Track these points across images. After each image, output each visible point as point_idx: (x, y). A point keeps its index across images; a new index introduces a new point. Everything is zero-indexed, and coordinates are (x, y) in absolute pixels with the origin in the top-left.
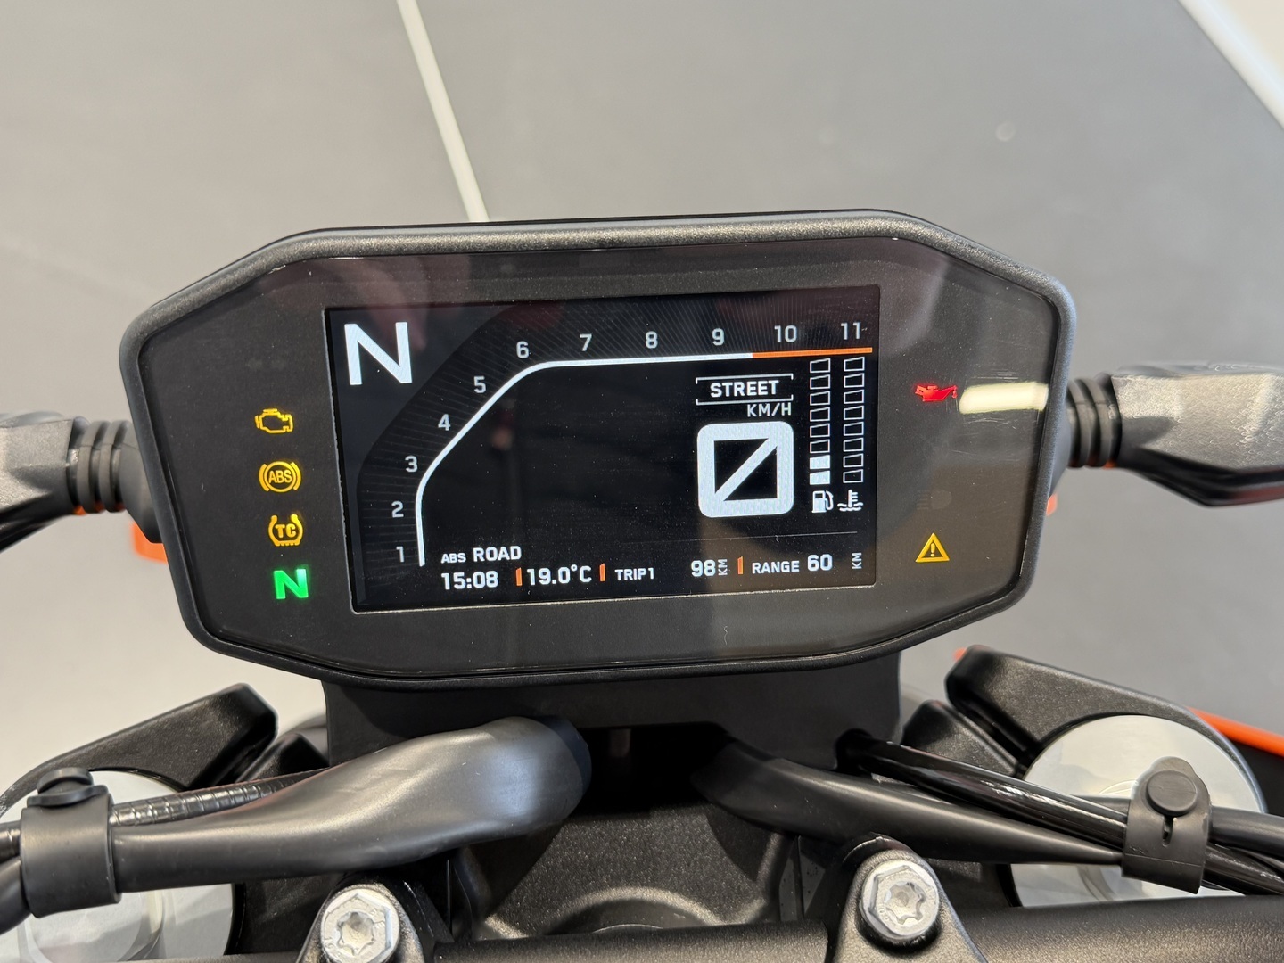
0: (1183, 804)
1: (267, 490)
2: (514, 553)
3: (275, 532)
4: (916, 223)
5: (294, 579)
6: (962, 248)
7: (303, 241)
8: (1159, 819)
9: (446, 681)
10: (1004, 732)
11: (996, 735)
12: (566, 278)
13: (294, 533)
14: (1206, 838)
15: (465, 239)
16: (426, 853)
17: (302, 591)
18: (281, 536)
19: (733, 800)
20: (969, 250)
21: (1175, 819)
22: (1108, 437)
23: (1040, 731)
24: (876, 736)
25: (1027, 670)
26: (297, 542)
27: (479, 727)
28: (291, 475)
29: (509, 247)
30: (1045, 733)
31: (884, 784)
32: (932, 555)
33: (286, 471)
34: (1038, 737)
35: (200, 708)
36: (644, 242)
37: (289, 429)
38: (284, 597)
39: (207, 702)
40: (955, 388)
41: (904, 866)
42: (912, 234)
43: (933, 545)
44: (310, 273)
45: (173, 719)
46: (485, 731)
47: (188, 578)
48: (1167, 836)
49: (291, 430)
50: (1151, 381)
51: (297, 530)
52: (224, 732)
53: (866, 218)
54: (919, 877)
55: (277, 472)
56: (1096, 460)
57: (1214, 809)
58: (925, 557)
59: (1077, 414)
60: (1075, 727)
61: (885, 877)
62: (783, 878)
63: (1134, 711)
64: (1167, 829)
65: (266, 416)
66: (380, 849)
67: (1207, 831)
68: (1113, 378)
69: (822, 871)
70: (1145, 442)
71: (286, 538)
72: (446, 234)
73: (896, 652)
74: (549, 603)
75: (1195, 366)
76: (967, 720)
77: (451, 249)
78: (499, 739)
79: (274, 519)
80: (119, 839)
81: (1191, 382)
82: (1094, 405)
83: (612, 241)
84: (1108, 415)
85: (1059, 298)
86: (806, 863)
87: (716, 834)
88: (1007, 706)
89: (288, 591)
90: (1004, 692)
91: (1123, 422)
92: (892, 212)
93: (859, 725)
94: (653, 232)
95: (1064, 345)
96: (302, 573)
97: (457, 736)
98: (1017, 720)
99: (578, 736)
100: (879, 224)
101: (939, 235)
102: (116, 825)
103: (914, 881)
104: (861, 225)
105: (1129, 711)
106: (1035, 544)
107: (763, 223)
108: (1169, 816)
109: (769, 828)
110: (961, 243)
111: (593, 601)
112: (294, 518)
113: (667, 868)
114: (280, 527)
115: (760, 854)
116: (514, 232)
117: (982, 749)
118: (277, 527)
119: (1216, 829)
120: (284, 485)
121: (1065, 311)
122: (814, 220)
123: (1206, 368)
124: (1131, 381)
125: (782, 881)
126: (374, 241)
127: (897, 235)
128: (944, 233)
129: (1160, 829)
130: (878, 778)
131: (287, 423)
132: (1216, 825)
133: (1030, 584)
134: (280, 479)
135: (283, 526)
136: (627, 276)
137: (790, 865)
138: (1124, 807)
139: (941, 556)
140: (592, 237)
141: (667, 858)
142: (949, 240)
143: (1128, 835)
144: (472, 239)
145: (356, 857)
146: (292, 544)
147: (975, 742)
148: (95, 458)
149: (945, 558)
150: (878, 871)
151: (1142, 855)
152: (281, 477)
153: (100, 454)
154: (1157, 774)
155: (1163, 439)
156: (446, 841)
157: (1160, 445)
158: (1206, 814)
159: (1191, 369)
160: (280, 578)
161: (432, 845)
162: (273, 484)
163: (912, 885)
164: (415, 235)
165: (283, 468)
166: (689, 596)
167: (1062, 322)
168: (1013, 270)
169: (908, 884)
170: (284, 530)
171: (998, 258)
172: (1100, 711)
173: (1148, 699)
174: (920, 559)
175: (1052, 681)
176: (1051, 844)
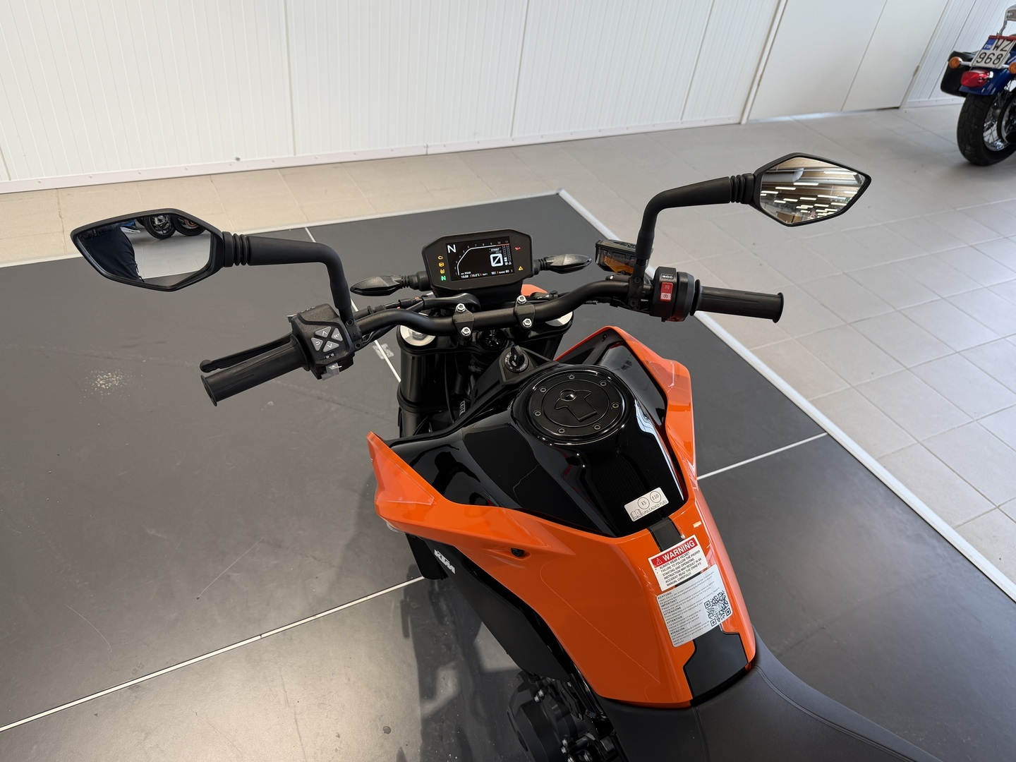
2: (470, 273)
49: (442, 259)
65: (439, 257)
74: (475, 279)
85: (530, 236)
111: (480, 278)
149: (522, 269)
166: (492, 277)
168: (524, 233)
171: (522, 231)
174: (519, 270)
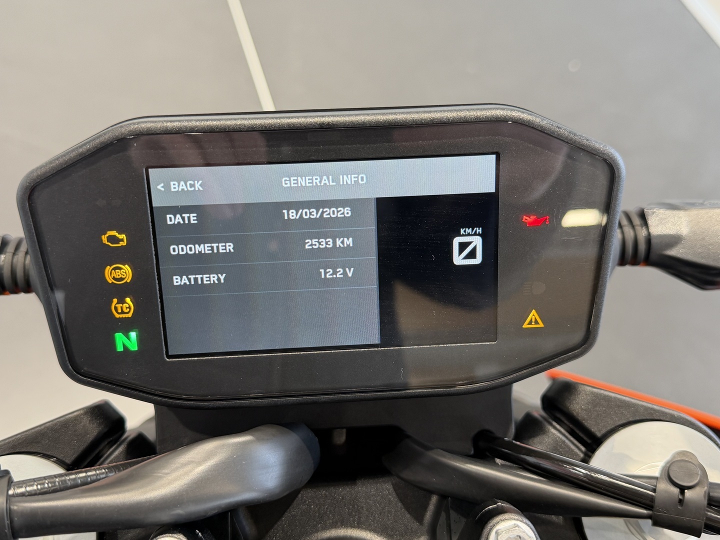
0: (692, 481)
1: (110, 282)
3: (116, 308)
4: (523, 112)
5: (128, 338)
6: (553, 128)
7: (131, 124)
8: (676, 491)
9: (225, 403)
10: (578, 432)
11: (572, 433)
12: (299, 148)
13: (128, 309)
14: (706, 503)
15: (234, 122)
16: (210, 514)
17: (133, 346)
18: (120, 311)
19: (408, 474)
20: (557, 129)
21: (686, 491)
22: (642, 247)
23: (600, 431)
24: (498, 434)
25: (592, 393)
26: (130, 315)
27: (246, 432)
28: (125, 273)
29: (262, 128)
30: (604, 431)
31: (503, 466)
32: (533, 323)
33: (122, 270)
34: (599, 434)
35: (77, 416)
36: (349, 125)
37: (124, 243)
38: (122, 350)
39: (82, 412)
40: (548, 217)
41: (515, 524)
42: (520, 119)
43: (534, 315)
44: (135, 145)
45: (61, 422)
46: (249, 434)
47: (61, 338)
48: (681, 502)
49: (125, 244)
50: (669, 213)
51: (129, 307)
52: (93, 430)
53: (491, 109)
54: (524, 532)
55: (117, 271)
56: (635, 261)
57: (711, 484)
58: (528, 324)
59: (623, 233)
60: (621, 429)
61: (502, 532)
62: (439, 523)
63: (658, 418)
64: (681, 497)
65: (109, 236)
66: (180, 512)
67: (707, 499)
68: (645, 210)
69: (463, 520)
70: (665, 250)
71: (123, 312)
72: (222, 120)
73: (509, 384)
74: (290, 354)
75: (695, 203)
76: (555, 424)
77: (225, 129)
78: (259, 440)
79: (115, 300)
80: (13, 505)
81: (694, 212)
82: (633, 227)
83: (328, 124)
84: (642, 233)
85: (614, 160)
86: (453, 515)
87: (398, 494)
88: (580, 415)
89: (124, 346)
90: (578, 406)
91: (652, 238)
92: (508, 105)
93: (487, 427)
94: (355, 118)
95: (618, 190)
96: (133, 335)
97: (230, 438)
98: (586, 424)
99: (312, 435)
100: (500, 113)
101: (538, 120)
102: (13, 496)
103: (521, 534)
104: (488, 114)
105: (656, 418)
106: (598, 317)
107: (425, 112)
108: (682, 489)
109: (431, 492)
110: (552, 125)
111: (318, 352)
112: (128, 300)
113: (367, 516)
114: (119, 306)
115: (425, 508)
116: (266, 118)
117: (564, 442)
118: (117, 305)
119: (712, 497)
120: (122, 279)
121: (618, 169)
122: (457, 111)
123: (702, 204)
124: (656, 212)
125: (439, 525)
126: (176, 124)
127: (511, 120)
128: (541, 118)
129: (677, 497)
130: (498, 461)
131: (122, 240)
132: (711, 494)
133: (595, 341)
134: (119, 275)
135: (121, 305)
136: (338, 147)
137: (443, 515)
138: (654, 482)
139: (539, 324)
140: (316, 121)
141: (367, 511)
142: (544, 123)
143: (657, 500)
144: (239, 122)
145: (165, 517)
146: (127, 317)
147: (559, 438)
148: (15, 260)
149: (541, 325)
150: (498, 527)
151: (665, 513)
152: (119, 274)
153: (18, 258)
154: (674, 462)
155: (677, 248)
156: (223, 506)
157: (673, 252)
158: (706, 488)
159: (693, 205)
160: (119, 338)
161: (214, 509)
162: (114, 278)
163: (520, 537)
164: (202, 120)
165: (120, 269)
166: (379, 349)
167: (616, 176)
168: (585, 142)
169: (517, 536)
170: (122, 308)
171: (575, 135)
172: (637, 418)
173: (667, 411)
174: (525, 326)
175: (608, 399)
176: (608, 506)
